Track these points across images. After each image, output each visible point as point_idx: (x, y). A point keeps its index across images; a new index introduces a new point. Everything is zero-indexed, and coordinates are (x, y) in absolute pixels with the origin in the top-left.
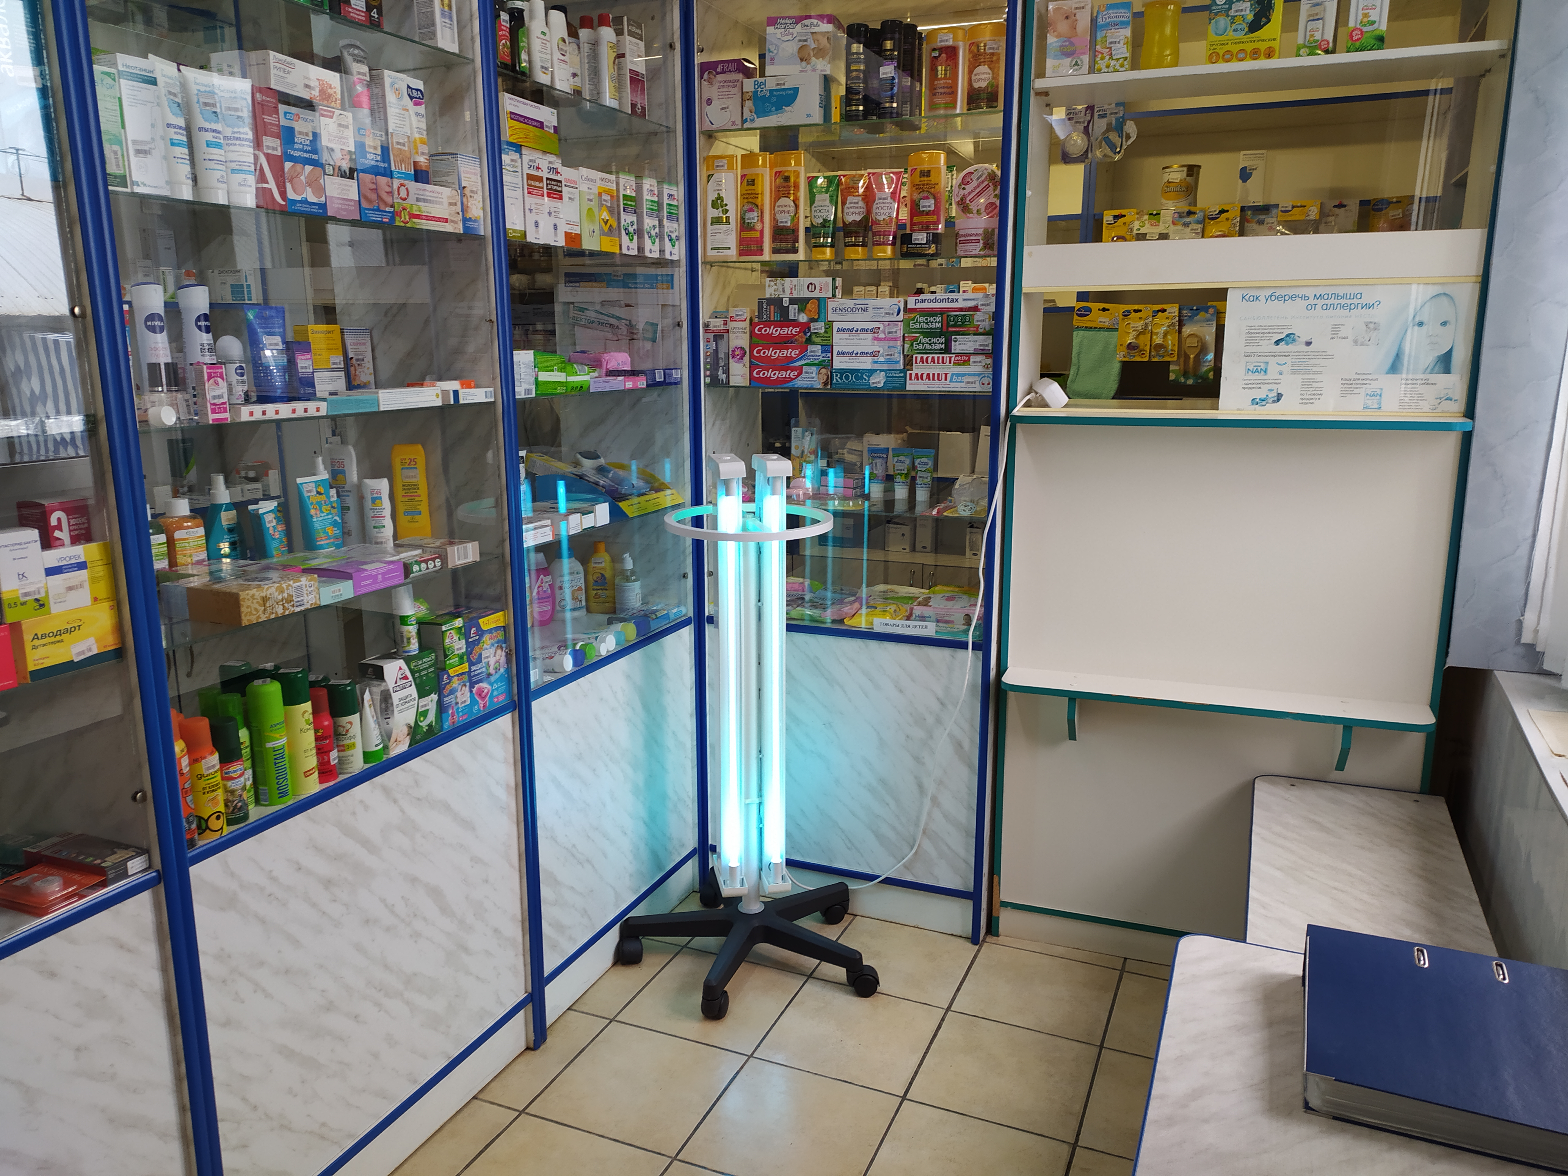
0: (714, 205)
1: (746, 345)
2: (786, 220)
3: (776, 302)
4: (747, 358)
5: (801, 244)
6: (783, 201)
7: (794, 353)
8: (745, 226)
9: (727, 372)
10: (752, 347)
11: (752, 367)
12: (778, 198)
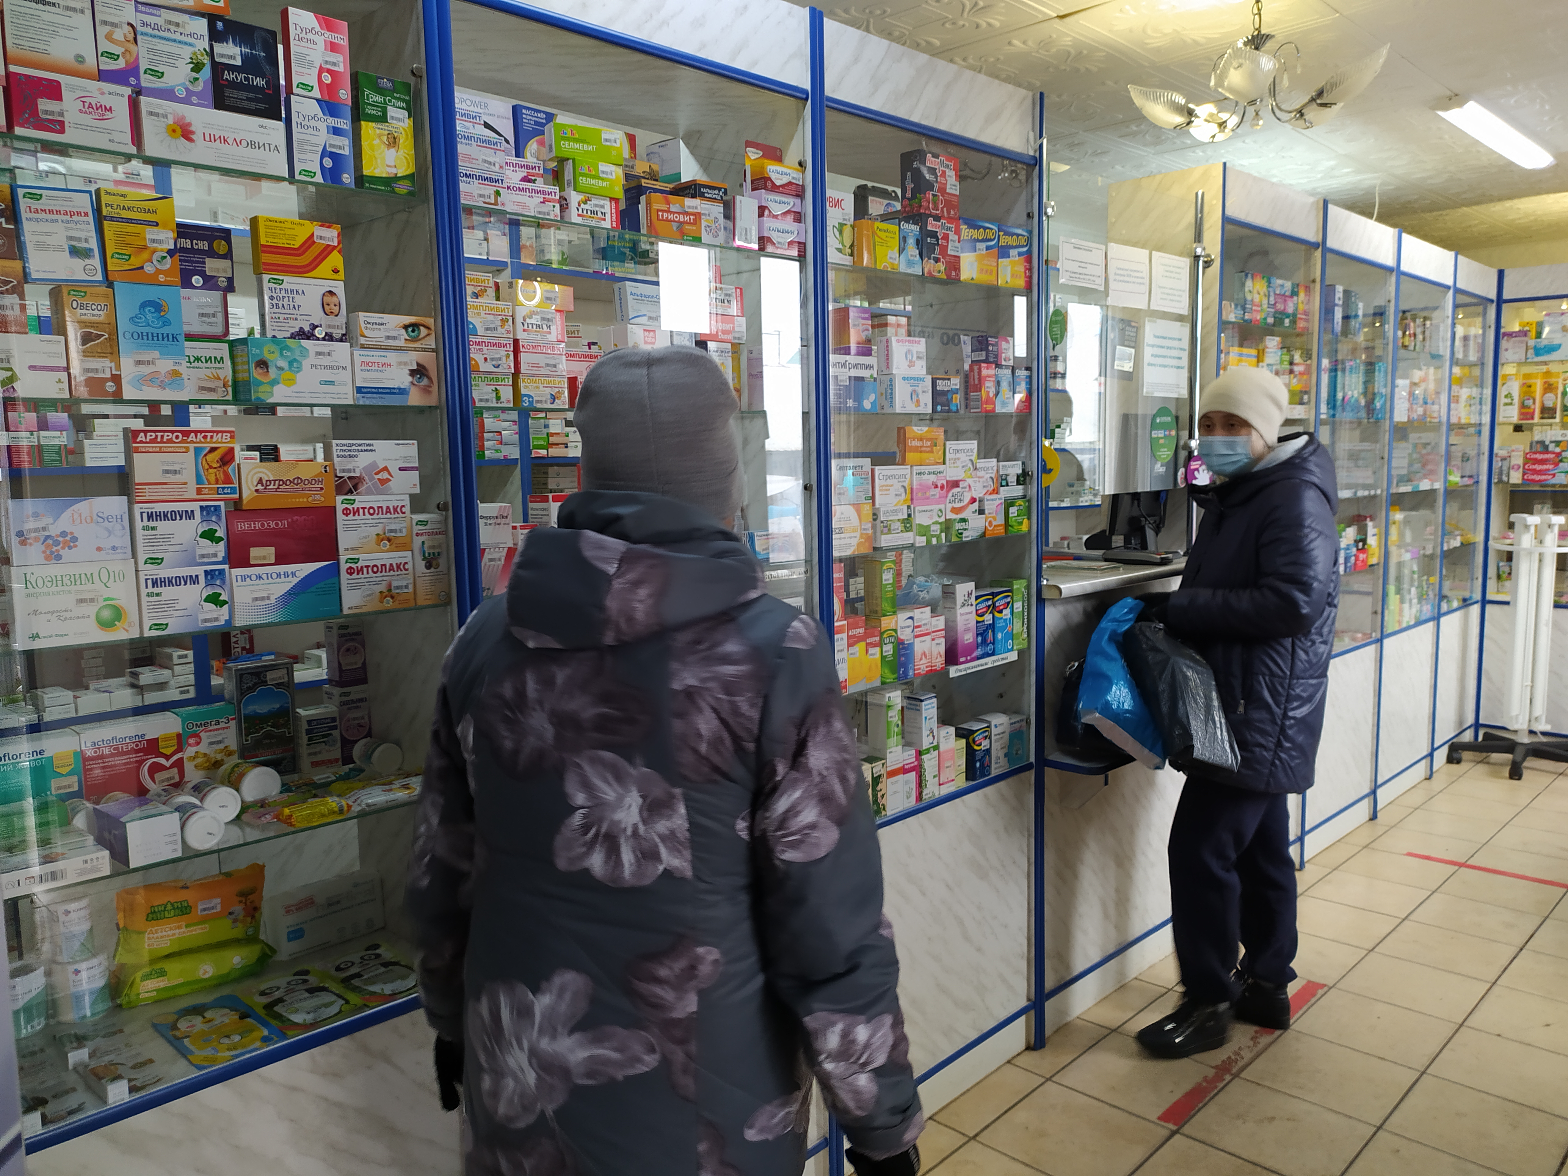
0: (1506, 396)
1: (1521, 464)
2: (1549, 404)
3: (1542, 443)
4: (1521, 470)
5: (1558, 415)
6: (1548, 395)
7: (1551, 467)
8: (1523, 406)
9: (1508, 476)
10: (1524, 464)
11: (1524, 474)
12: (1545, 393)
